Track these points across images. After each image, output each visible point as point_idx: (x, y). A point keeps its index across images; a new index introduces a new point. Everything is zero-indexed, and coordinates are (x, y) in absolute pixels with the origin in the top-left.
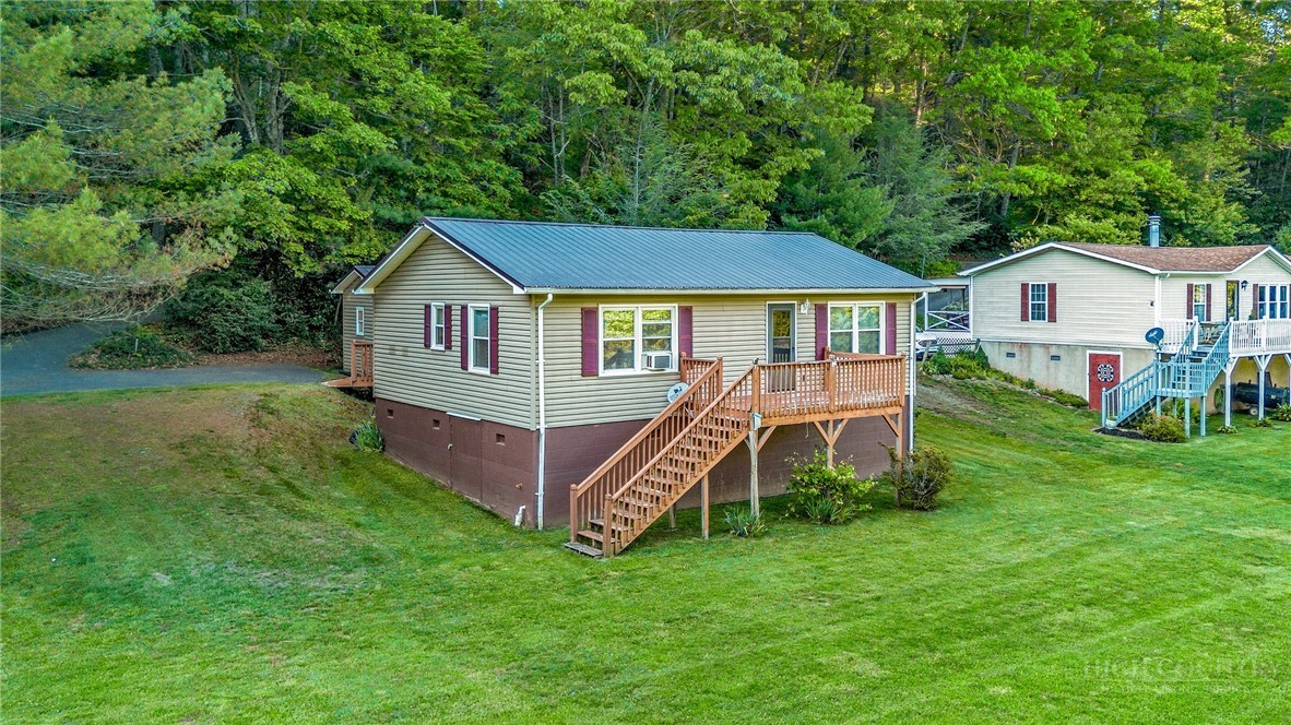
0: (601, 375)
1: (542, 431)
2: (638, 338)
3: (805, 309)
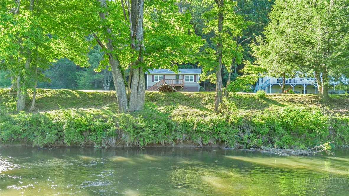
2: (159, 78)
3: (181, 76)
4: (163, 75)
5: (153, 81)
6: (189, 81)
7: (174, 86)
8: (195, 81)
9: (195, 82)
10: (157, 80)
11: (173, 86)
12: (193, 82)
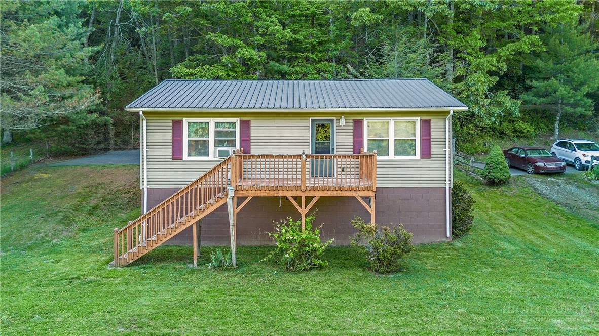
0: (184, 159)
1: (146, 190)
2: (212, 139)
3: (343, 122)
4: (237, 121)
5: (177, 155)
6: (392, 156)
7: (309, 199)
8: (426, 153)
9: (426, 161)
10: (200, 147)
11: (303, 195)
12: (418, 156)
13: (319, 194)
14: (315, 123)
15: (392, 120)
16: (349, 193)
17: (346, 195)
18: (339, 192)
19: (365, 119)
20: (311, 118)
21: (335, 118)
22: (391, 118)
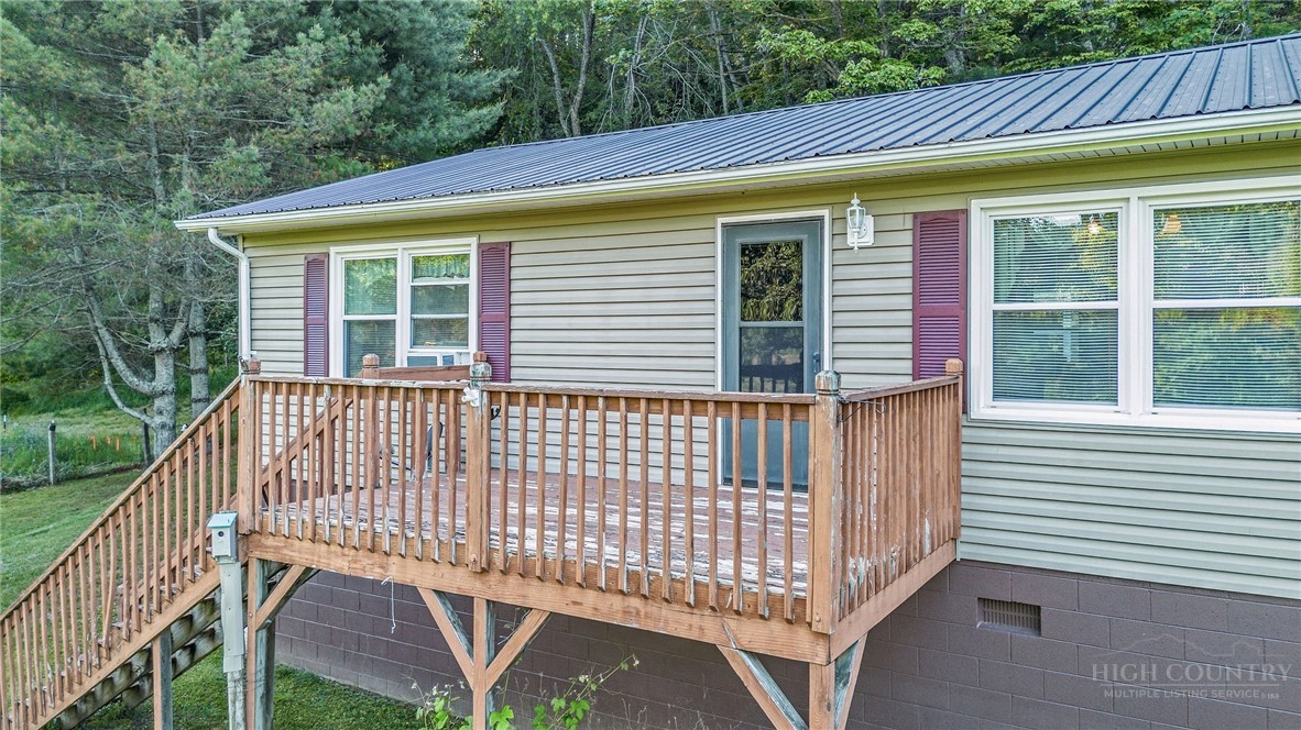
4: (471, 248)
13: (545, 599)
14: (740, 240)
15: (1134, 201)
16: (686, 618)
17: (671, 630)
18: (635, 602)
19: (976, 205)
20: (721, 220)
21: (825, 213)
22: (1132, 193)
